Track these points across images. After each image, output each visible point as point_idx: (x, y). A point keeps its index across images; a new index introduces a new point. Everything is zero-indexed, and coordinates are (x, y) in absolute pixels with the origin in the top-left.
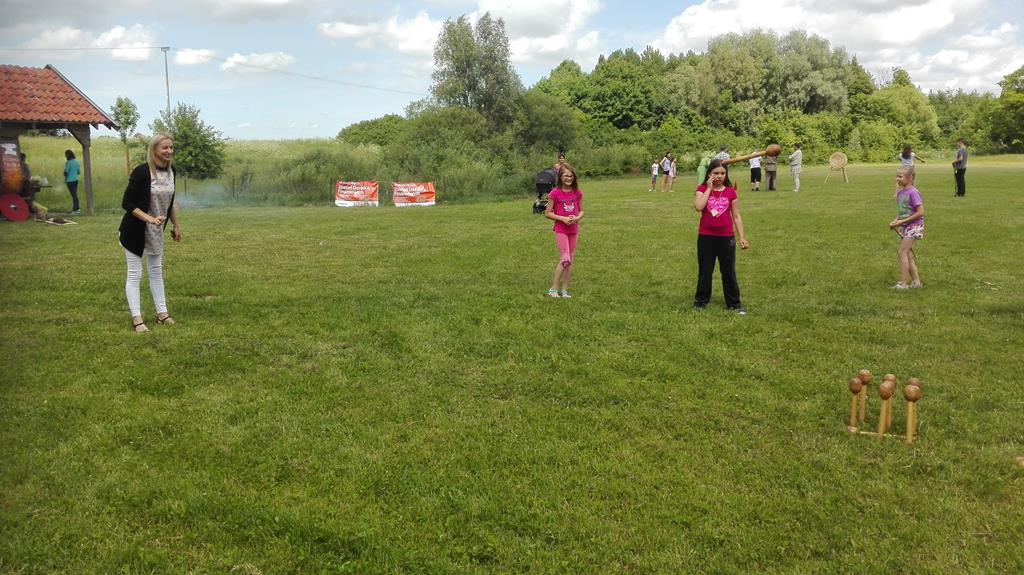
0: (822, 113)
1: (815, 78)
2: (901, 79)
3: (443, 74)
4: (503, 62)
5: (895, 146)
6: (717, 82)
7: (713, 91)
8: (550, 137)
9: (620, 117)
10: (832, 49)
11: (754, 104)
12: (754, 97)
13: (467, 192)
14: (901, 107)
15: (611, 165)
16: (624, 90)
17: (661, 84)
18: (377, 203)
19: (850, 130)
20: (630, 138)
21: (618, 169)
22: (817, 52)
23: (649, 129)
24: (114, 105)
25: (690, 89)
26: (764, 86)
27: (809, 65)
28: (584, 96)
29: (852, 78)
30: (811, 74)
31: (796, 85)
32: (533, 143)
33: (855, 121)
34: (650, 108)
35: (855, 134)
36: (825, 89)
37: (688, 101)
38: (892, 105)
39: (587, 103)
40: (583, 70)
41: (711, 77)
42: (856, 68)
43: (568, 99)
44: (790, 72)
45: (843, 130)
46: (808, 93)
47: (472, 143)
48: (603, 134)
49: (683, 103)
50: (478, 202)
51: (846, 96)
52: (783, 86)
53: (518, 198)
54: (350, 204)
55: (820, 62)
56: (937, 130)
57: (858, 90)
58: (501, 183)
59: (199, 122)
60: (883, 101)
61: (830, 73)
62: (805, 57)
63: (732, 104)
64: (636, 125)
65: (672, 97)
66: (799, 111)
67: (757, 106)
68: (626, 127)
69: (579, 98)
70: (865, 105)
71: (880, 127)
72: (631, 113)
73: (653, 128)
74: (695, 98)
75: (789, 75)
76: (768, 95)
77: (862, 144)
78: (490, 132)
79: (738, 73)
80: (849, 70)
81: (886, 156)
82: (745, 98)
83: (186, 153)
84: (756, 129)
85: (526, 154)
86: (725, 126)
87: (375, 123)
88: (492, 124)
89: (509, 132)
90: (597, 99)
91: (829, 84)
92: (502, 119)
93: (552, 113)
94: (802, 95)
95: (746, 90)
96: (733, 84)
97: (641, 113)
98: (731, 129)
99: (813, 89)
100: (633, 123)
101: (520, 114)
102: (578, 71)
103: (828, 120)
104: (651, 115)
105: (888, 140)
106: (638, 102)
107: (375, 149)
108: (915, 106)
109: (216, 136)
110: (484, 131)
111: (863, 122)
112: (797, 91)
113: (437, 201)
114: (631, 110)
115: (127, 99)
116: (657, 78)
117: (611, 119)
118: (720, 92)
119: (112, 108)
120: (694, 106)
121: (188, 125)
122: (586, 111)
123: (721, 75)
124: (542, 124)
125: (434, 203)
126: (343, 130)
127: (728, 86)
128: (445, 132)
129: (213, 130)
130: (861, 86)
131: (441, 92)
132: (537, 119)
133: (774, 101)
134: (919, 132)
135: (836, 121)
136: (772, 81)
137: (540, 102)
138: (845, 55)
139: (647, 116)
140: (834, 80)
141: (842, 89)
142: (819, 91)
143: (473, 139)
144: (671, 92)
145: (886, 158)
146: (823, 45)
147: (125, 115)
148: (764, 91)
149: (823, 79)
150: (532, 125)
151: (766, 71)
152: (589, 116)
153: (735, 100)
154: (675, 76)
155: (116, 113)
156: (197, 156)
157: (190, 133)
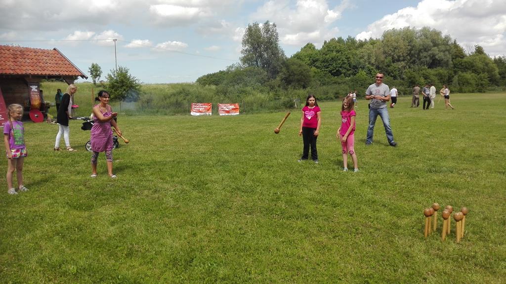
0: (439, 68)
1: (435, 50)
2: (479, 51)
3: (246, 51)
4: (276, 44)
5: (476, 85)
6: (385, 53)
7: (382, 57)
8: (298, 81)
9: (335, 71)
10: (443, 36)
11: (403, 63)
12: (404, 60)
13: (255, 108)
14: (480, 65)
15: (329, 94)
16: (337, 57)
17: (356, 54)
18: (211, 113)
19: (453, 77)
20: (340, 81)
21: (332, 96)
22: (436, 37)
23: (349, 76)
24: (90, 67)
25: (371, 56)
26: (409, 55)
27: (432, 44)
28: (317, 60)
29: (454, 50)
30: (433, 49)
31: (425, 54)
32: (290, 84)
33: (455, 72)
34: (350, 66)
35: (456, 79)
36: (440, 55)
37: (369, 63)
38: (474, 64)
39: (318, 64)
40: (316, 48)
41: (382, 50)
42: (456, 46)
43: (309, 62)
44: (422, 48)
45: (449, 77)
46: (431, 58)
47: (260, 84)
48: (326, 79)
49: (367, 63)
50: (260, 113)
51: (451, 59)
52: (419, 54)
53: (280, 111)
54: (198, 114)
55: (437, 42)
56: (498, 76)
57: (457, 56)
58: (272, 104)
59: (129, 75)
60: (470, 62)
61: (443, 48)
62: (430, 40)
63: (392, 64)
64: (343, 74)
65: (362, 60)
66: (426, 67)
67: (405, 65)
68: (338, 75)
69: (314, 61)
70: (461, 64)
71: (468, 75)
72: (340, 69)
73: (351, 76)
74: (373, 61)
75: (421, 49)
76: (411, 59)
77: (459, 84)
78: (269, 79)
79: (395, 48)
80: (452, 46)
81: (471, 89)
82: (398, 60)
83: (122, 90)
84: (404, 76)
85: (286, 89)
86: (389, 75)
87: (214, 74)
88: (270, 74)
89: (278, 78)
90: (324, 62)
91: (442, 53)
92: (275, 72)
93: (300, 69)
94: (428, 59)
95: (399, 57)
96: (393, 54)
97: (345, 68)
98: (391, 76)
99: (434, 56)
100: (341, 74)
101: (284, 69)
102: (314, 48)
103: (441, 71)
104: (350, 70)
105: (473, 82)
106: (344, 63)
107: (213, 87)
108: (487, 64)
109: (137, 82)
110: (266, 79)
111: (460, 73)
112: (425, 57)
113: (240, 112)
114: (341, 67)
115: (96, 64)
116: (354, 51)
117: (330, 72)
118: (386, 58)
119: (90, 69)
120: (373, 65)
121: (124, 76)
122: (317, 67)
123: (386, 49)
124: (295, 75)
125: (238, 114)
126: (199, 78)
127: (390, 55)
128: (246, 78)
129: (135, 79)
130: (458, 53)
131: (245, 60)
132: (292, 72)
133: (414, 62)
134: (489, 77)
135: (446, 72)
136: (412, 52)
137: (293, 64)
138: (450, 39)
139: (348, 70)
140: (444, 52)
141: (448, 56)
142: (437, 57)
143: (260, 82)
144: (361, 58)
145: (471, 91)
146: (438, 34)
147: (95, 71)
148: (409, 57)
149: (439, 51)
150: (290, 75)
151: (409, 47)
152: (319, 70)
153: (394, 62)
154: (363, 50)
155: (91, 71)
156: (128, 91)
157: (124, 80)
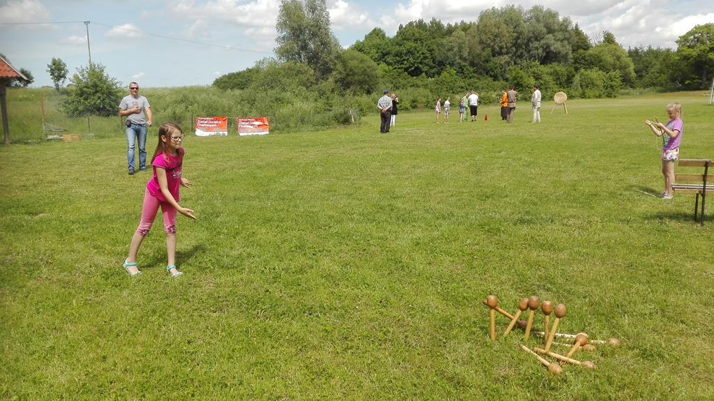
0: (555, 64)
1: (550, 39)
2: (609, 39)
3: (283, 38)
4: (326, 29)
5: (604, 86)
6: (481, 42)
7: (478, 49)
8: (361, 83)
9: (413, 68)
10: (561, 19)
11: (506, 58)
12: (507, 53)
13: (292, 125)
14: (609, 59)
16: (416, 49)
17: (442, 45)
18: (226, 133)
19: (574, 76)
20: (419, 83)
21: (408, 106)
22: (551, 20)
23: (433, 77)
24: (50, 63)
25: (462, 48)
26: (514, 45)
27: (545, 30)
28: (388, 54)
29: (575, 39)
30: (547, 36)
31: (536, 44)
32: (349, 87)
33: (577, 69)
34: (434, 62)
35: (577, 79)
36: (556, 46)
37: (461, 57)
38: (603, 58)
39: (389, 59)
40: (387, 35)
41: (477, 39)
42: (577, 32)
43: (376, 56)
44: (532, 35)
45: (568, 76)
46: (544, 50)
47: (305, 88)
48: (400, 80)
49: (457, 58)
50: (300, 131)
51: (570, 52)
52: (527, 45)
53: (330, 128)
54: (206, 134)
55: (552, 28)
56: (634, 75)
57: (579, 47)
58: (318, 118)
59: (105, 75)
60: (596, 55)
61: (560, 35)
62: (542, 25)
63: (492, 58)
64: (424, 74)
65: (449, 54)
66: (537, 63)
67: (509, 59)
68: (417, 75)
69: (384, 55)
70: (584, 58)
71: (594, 74)
72: (420, 66)
73: (436, 76)
74: (465, 54)
75: (531, 37)
76: (517, 51)
77: (581, 86)
78: (317, 80)
79: (496, 36)
80: (573, 33)
81: (597, 94)
82: (500, 54)
83: (96, 98)
84: (508, 76)
85: (343, 96)
86: (487, 74)
87: (239, 74)
88: (318, 74)
89: (331, 80)
90: (397, 55)
91: (559, 43)
92: (326, 71)
93: (362, 66)
94: (540, 51)
95: (501, 48)
96: (492, 44)
97: (428, 65)
98: (491, 76)
99: (548, 47)
100: (422, 72)
101: (339, 67)
102: (383, 36)
103: (558, 68)
104: (435, 67)
105: (600, 83)
106: (426, 58)
107: (237, 92)
108: (618, 58)
109: (118, 85)
110: (313, 79)
111: (582, 70)
112: (537, 48)
113: (271, 131)
114: (421, 63)
115: (59, 59)
116: (439, 40)
117: (406, 70)
118: (483, 49)
119: (49, 66)
120: (465, 60)
121: (97, 77)
122: (389, 64)
123: (484, 37)
124: (354, 74)
125: (268, 133)
126: (217, 80)
127: (489, 46)
128: (284, 80)
129: (116, 81)
130: (580, 42)
131: (283, 52)
132: (351, 70)
133: (521, 56)
134: (620, 76)
135: (564, 69)
136: (519, 41)
137: (353, 58)
138: (570, 22)
139: (431, 68)
140: (562, 41)
141: (568, 47)
142: (552, 48)
143: (305, 85)
144: (449, 50)
145: (598, 95)
146: (554, 15)
147: (57, 70)
148: (514, 49)
149: (555, 40)
150: (348, 75)
151: (515, 34)
152: (391, 68)
153: (494, 56)
154: (452, 39)
155: (52, 69)
156: (104, 99)
157: (98, 83)
